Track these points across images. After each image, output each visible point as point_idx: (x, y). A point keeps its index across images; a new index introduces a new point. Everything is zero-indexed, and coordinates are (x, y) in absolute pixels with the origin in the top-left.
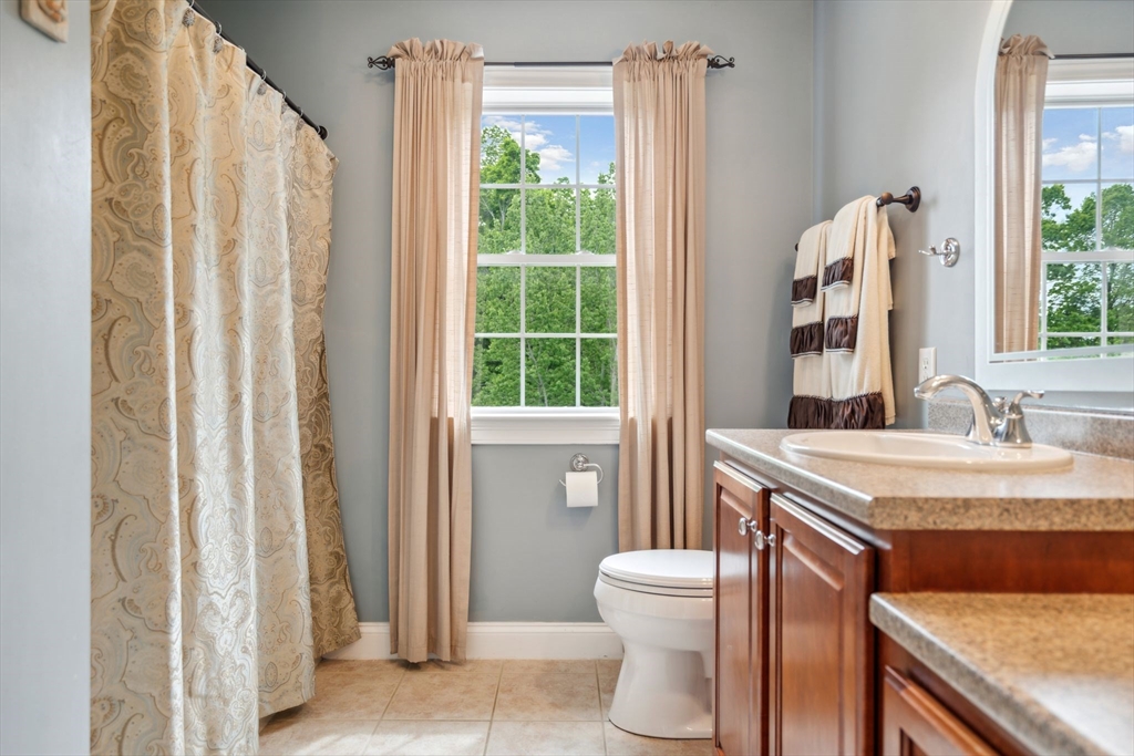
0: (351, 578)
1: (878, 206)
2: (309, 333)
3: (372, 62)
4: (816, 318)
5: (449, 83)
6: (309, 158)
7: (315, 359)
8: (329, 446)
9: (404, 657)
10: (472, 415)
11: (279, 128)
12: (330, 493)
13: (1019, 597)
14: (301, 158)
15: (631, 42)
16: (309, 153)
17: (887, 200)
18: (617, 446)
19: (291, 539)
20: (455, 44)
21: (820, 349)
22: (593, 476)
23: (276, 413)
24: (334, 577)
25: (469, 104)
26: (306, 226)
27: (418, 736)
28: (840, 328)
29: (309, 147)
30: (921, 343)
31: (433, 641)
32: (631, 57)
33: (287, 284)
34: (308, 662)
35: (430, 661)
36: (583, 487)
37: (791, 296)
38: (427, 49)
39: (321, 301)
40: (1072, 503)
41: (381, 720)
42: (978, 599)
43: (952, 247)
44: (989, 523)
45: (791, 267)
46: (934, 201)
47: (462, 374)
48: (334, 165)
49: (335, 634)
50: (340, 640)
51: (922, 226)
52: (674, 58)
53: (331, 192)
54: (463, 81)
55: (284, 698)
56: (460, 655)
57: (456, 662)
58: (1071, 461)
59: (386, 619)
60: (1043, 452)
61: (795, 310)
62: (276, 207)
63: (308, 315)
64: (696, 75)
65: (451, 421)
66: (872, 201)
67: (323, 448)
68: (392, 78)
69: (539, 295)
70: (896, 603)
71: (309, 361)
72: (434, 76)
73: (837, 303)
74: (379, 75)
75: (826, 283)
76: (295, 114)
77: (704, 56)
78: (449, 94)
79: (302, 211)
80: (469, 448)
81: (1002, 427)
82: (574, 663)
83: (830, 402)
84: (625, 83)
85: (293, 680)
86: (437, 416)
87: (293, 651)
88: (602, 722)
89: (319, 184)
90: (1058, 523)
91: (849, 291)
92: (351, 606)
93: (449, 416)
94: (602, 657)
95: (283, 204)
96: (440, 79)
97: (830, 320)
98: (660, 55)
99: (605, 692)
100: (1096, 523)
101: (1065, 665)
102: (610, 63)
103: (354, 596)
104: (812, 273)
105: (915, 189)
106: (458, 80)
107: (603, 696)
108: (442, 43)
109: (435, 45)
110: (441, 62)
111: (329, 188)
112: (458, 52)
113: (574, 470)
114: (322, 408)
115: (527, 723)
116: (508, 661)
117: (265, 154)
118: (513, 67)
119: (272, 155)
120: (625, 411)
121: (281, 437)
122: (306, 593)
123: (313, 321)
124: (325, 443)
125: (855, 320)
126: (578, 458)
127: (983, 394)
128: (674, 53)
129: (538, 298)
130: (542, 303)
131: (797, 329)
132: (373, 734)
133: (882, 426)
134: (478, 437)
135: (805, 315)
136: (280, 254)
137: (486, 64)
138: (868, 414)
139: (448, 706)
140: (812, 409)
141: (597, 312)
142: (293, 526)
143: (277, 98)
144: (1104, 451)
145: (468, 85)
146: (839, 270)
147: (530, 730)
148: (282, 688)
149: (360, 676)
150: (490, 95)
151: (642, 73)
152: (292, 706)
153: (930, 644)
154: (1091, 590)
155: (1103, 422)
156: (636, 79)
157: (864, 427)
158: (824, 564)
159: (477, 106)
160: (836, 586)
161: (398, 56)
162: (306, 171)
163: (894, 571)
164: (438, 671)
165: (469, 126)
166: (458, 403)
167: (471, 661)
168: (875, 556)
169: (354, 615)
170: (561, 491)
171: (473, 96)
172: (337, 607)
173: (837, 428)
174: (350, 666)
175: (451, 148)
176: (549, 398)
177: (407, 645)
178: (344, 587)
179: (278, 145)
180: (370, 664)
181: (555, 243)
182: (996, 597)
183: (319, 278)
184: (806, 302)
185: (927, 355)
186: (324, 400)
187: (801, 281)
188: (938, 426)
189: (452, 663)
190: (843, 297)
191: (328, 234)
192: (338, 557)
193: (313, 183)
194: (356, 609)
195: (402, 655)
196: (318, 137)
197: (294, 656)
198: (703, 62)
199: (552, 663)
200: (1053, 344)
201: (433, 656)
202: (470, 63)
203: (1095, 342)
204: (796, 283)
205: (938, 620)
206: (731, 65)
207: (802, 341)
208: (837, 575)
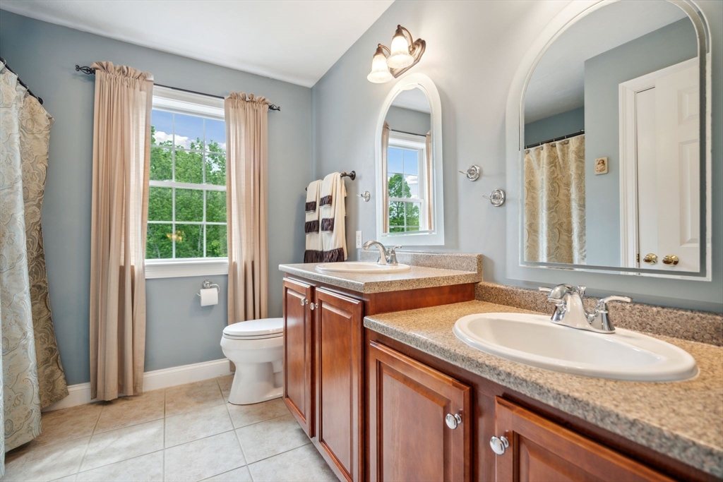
0: (62, 361)
1: (341, 177)
2: (31, 218)
3: (78, 68)
4: (316, 219)
5: (131, 90)
6: (32, 115)
7: (35, 234)
8: (44, 285)
9: (102, 399)
10: (146, 264)
11: (15, 96)
12: (45, 312)
13: (405, 311)
14: (27, 115)
15: (234, 91)
16: (32, 113)
17: (344, 175)
18: (227, 275)
19: (23, 342)
20: (136, 71)
21: (318, 231)
22: (215, 290)
23: (12, 266)
24: (48, 362)
25: (144, 103)
26: (29, 155)
27: (120, 436)
28: (327, 223)
29: (33, 109)
30: (356, 229)
31: (122, 386)
32: (233, 97)
33: (21, 189)
34: (36, 415)
35: (119, 398)
36: (210, 296)
37: (305, 209)
38: (117, 69)
39: (40, 200)
40: (418, 280)
41: (93, 434)
42: (395, 314)
43: (368, 194)
44: (397, 289)
45: (304, 197)
46: (361, 177)
47: (140, 242)
48: (51, 122)
49: (49, 396)
50: (53, 399)
51: (356, 186)
52: (254, 102)
53: (48, 137)
54: (141, 90)
55: (18, 439)
56: (139, 390)
57: (136, 394)
58: (410, 269)
59: (88, 380)
60: (401, 266)
61: (307, 214)
62: (13, 143)
63: (31, 208)
64: (264, 111)
65: (132, 268)
66: (339, 175)
67: (39, 287)
68: (93, 80)
69: (155, 200)
70: (373, 318)
71: (31, 235)
72: (122, 84)
73: (324, 213)
74: (82, 76)
75: (321, 205)
76: (24, 88)
77: (267, 104)
78: (131, 95)
79: (26, 146)
80: (144, 281)
81: (389, 258)
82: (206, 382)
83: (322, 252)
84: (231, 108)
85: (26, 427)
86: (123, 265)
87: (26, 409)
88: (225, 404)
89: (40, 132)
90: (415, 287)
91: (330, 208)
92: (62, 377)
93: (132, 264)
94: (219, 376)
95: (17, 141)
96: (126, 87)
97: (323, 219)
98: (247, 99)
99: (224, 391)
100: (424, 286)
101: (424, 327)
102: (223, 98)
103: (64, 372)
104: (314, 200)
105: (353, 172)
106: (137, 89)
107: (223, 393)
108: (127, 68)
109: (123, 67)
110: (126, 78)
111: (47, 135)
112: (137, 75)
113: (204, 288)
114: (39, 263)
115: (186, 414)
116: (168, 388)
117: (4, 110)
118: (171, 89)
119: (9, 111)
120: (231, 259)
121: (15, 281)
122: (35, 373)
123: (34, 212)
124: (41, 284)
125: (333, 220)
126: (206, 282)
127: (383, 246)
128: (254, 100)
129: (155, 202)
130: (157, 204)
131: (308, 223)
132: (89, 443)
133: (343, 261)
134: (148, 275)
135: (310, 217)
136: (15, 171)
137: (154, 84)
138: (338, 256)
139: (136, 418)
140: (314, 255)
141: (190, 211)
142: (25, 334)
143: (13, 78)
144: (417, 265)
145: (144, 93)
146: (327, 200)
147: (188, 417)
148: (17, 433)
149: (71, 416)
150: (156, 100)
151: (239, 105)
152: (24, 442)
153: (387, 329)
154: (422, 307)
155: (417, 256)
156: (236, 107)
157: (337, 261)
158: (342, 310)
159: (149, 103)
160: (348, 317)
161: (97, 69)
162: (30, 122)
163: (370, 308)
164: (125, 402)
165: (144, 114)
166: (137, 257)
167: (145, 393)
168: (364, 304)
169: (64, 382)
170: (198, 299)
171: (147, 100)
172: (51, 380)
173: (326, 262)
174: (62, 413)
175: (133, 124)
176: (161, 255)
177: (104, 392)
178: (56, 367)
179: (14, 106)
180: (76, 408)
181: (165, 174)
182: (399, 312)
183: (39, 187)
184: (312, 212)
185: (359, 233)
186: (41, 259)
187: (310, 203)
188: (363, 259)
189: (134, 396)
190: (328, 211)
191: (46, 161)
192: (51, 351)
193: (35, 131)
194: (65, 379)
195: (100, 398)
196: (39, 104)
197: (26, 413)
198: (267, 106)
199: (193, 384)
200: (392, 230)
201: (121, 395)
202: (144, 82)
203: (403, 230)
204: (307, 204)
205: (387, 321)
206: (279, 110)
207: (310, 228)
208: (348, 312)
